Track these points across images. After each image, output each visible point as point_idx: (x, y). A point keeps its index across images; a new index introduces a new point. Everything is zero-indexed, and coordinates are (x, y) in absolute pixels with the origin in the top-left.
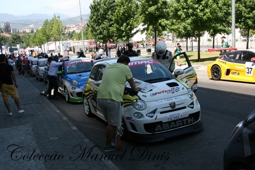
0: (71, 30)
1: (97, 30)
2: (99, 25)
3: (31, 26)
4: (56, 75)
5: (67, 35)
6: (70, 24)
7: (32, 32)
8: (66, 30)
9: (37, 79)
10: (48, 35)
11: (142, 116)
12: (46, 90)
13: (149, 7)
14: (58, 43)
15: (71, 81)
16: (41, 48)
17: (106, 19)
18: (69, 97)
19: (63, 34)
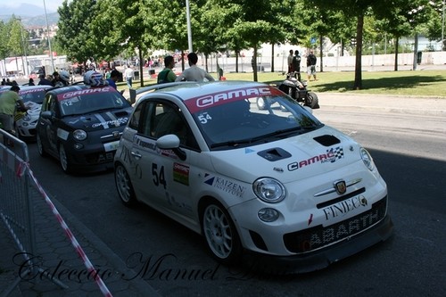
0: (52, 35)
1: (71, 44)
2: (73, 36)
5: (45, 44)
8: (43, 36)
10: (3, 48)
13: (127, 18)
17: (82, 28)
19: (37, 43)
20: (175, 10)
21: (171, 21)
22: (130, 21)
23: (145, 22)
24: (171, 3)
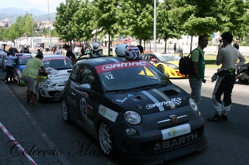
0: (46, 26)
1: (63, 29)
2: (64, 25)
3: (5, 20)
4: (12, 66)
5: (42, 31)
6: (46, 20)
7: (7, 26)
8: (41, 26)
9: (3, 70)
10: (20, 31)
11: (47, 87)
12: (5, 77)
13: (103, 14)
14: (29, 38)
15: (21, 70)
16: (14, 42)
17: (71, 20)
18: (19, 81)
19: (38, 30)
20: (138, 10)
21: (135, 16)
22: (105, 16)
23: (117, 17)
24: (136, 5)
